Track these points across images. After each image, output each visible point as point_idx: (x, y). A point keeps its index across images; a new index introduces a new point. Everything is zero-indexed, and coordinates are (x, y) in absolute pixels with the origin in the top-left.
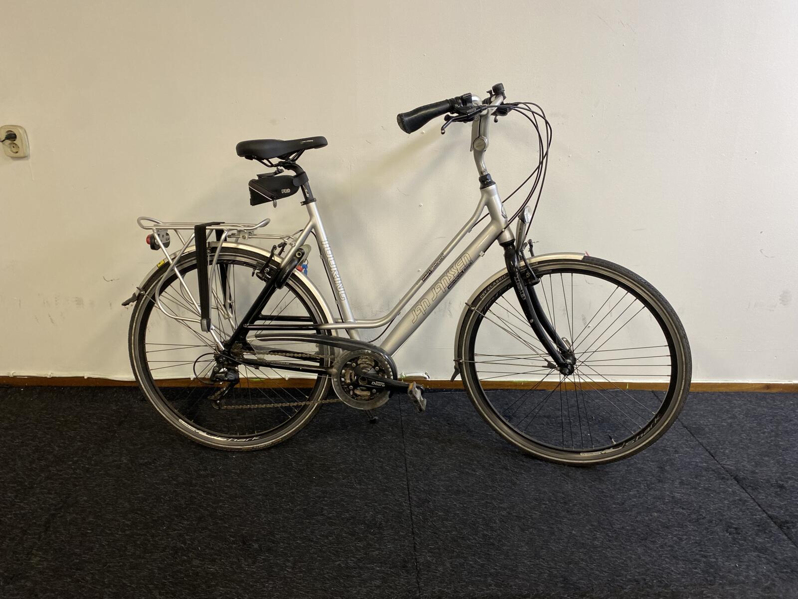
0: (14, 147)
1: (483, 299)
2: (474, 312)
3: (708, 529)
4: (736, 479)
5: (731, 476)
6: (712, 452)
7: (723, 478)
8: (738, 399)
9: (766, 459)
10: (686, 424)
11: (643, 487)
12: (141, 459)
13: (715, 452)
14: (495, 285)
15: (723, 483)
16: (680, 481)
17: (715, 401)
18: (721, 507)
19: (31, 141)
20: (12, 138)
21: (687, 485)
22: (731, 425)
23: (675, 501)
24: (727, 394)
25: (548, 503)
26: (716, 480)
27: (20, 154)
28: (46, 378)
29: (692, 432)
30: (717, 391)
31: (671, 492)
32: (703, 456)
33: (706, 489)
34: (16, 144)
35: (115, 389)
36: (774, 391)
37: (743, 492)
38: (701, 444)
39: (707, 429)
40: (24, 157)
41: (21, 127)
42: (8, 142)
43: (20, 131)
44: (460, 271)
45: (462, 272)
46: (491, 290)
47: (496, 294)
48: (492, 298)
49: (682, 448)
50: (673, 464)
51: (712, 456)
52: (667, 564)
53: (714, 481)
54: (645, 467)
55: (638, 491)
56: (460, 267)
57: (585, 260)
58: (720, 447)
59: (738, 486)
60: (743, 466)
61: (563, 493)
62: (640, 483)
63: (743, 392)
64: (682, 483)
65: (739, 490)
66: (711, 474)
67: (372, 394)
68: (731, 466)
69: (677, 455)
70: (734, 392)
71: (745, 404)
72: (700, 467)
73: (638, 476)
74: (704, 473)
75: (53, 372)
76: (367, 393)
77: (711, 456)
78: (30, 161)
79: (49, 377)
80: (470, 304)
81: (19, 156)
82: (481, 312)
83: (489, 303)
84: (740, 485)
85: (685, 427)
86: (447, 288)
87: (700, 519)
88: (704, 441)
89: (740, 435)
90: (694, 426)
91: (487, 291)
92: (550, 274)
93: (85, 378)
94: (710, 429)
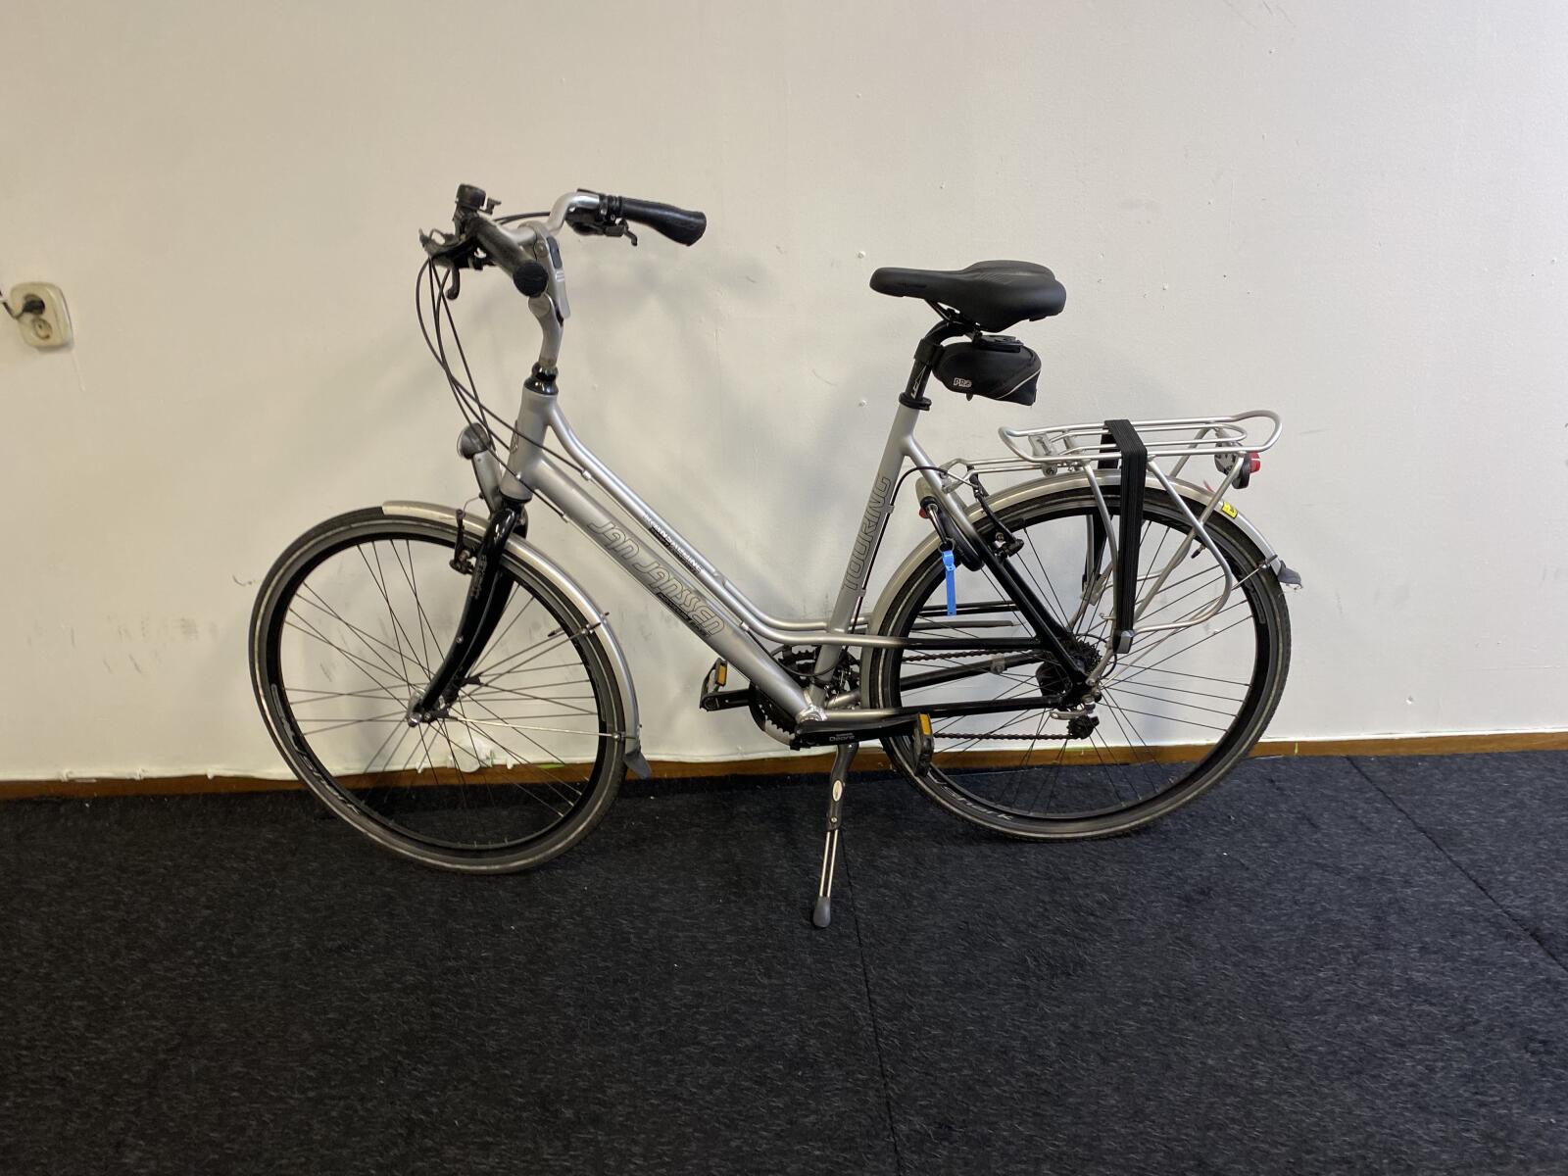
0: (40, 327)
3: (1487, 1045)
4: (1534, 935)
5: (1526, 930)
6: (1480, 880)
7: (1508, 936)
8: (1525, 766)
10: (1422, 823)
11: (1344, 960)
12: (329, 940)
13: (1489, 882)
15: (1509, 946)
16: (1420, 945)
17: (1478, 771)
18: (1509, 996)
19: (74, 313)
20: (36, 308)
21: (1435, 953)
22: (1514, 822)
23: (1416, 990)
24: (1501, 757)
25: (1151, 1001)
26: (1495, 940)
27: (55, 339)
28: (132, 780)
29: (1438, 840)
30: (1482, 752)
31: (1405, 970)
32: (1462, 891)
33: (1476, 961)
34: (44, 322)
35: (268, 797)
37: (1551, 964)
38: (1457, 865)
39: (1466, 834)
40: (64, 346)
41: (51, 286)
42: (28, 317)
43: (52, 294)
49: (1419, 874)
50: (1402, 909)
51: (1483, 890)
52: (1406, 1122)
53: (1491, 943)
54: (1345, 917)
55: (1334, 969)
58: (1498, 869)
59: (1541, 951)
60: (1548, 908)
61: (1182, 980)
62: (1338, 953)
63: (1535, 752)
64: (1424, 949)
65: (1543, 960)
66: (1484, 929)
68: (1524, 909)
69: (1409, 891)
70: (1517, 753)
71: (1540, 778)
72: (1459, 913)
73: (1333, 937)
74: (1469, 926)
75: (145, 769)
77: (1479, 889)
78: (74, 351)
79: (137, 778)
81: (50, 342)
84: (1545, 949)
85: (1421, 830)
87: (1468, 1024)
88: (1464, 859)
89: (1535, 842)
90: (1439, 828)
93: (210, 777)
94: (1472, 832)
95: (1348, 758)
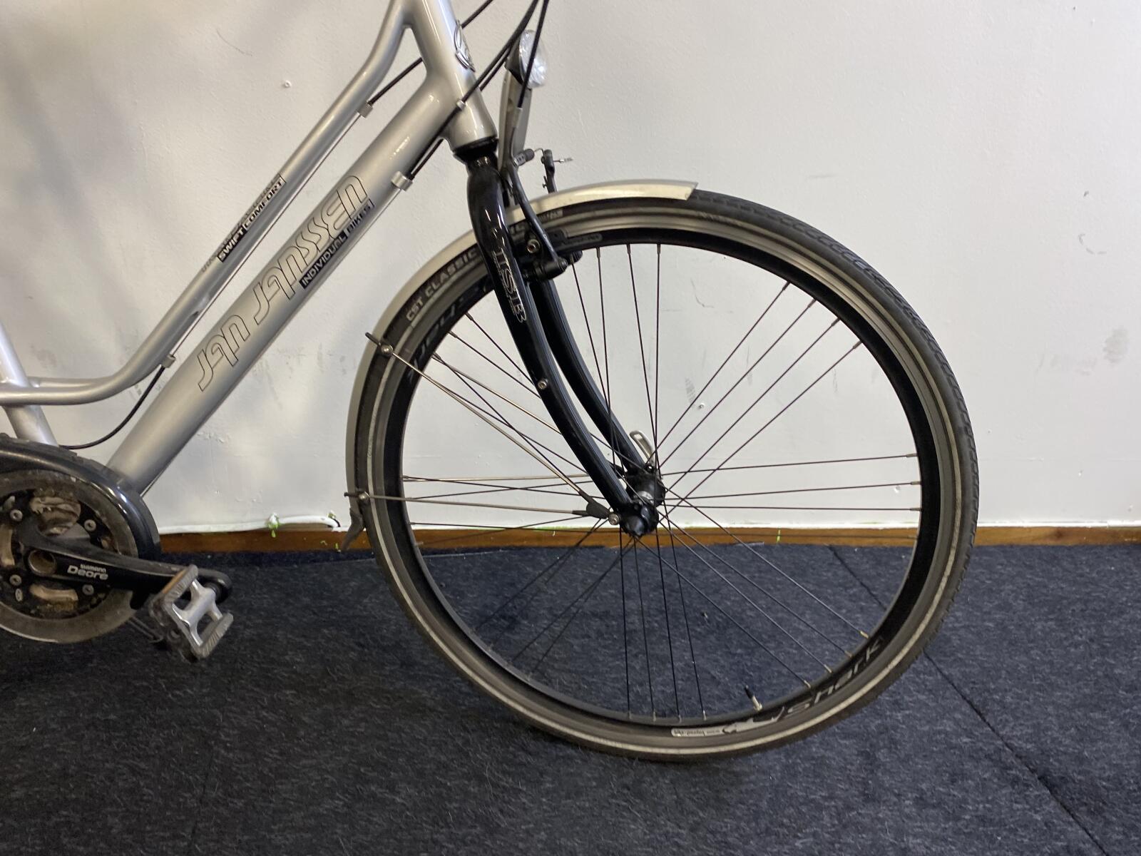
1: (414, 324)
2: (392, 361)
4: (1044, 779)
5: (1033, 771)
7: (1015, 781)
9: (1097, 715)
11: (826, 818)
13: (985, 703)
14: (446, 281)
15: (1018, 796)
16: (916, 795)
21: (934, 807)
22: (1003, 627)
26: (1001, 787)
32: (957, 716)
33: (983, 820)
36: (1070, 542)
37: (1069, 823)
44: (335, 233)
45: (342, 234)
46: (436, 295)
47: (449, 310)
48: (438, 322)
49: (909, 692)
50: (893, 742)
51: (979, 714)
53: (996, 791)
54: (828, 754)
55: (815, 835)
56: (336, 220)
57: (699, 202)
58: (992, 686)
59: (1053, 803)
60: (1053, 740)
62: (820, 808)
63: (1012, 546)
64: (921, 802)
65: (1059, 818)
66: (985, 769)
67: (83, 599)
68: (1027, 741)
69: (899, 716)
70: (995, 547)
71: (1021, 575)
72: (956, 747)
73: (814, 783)
74: (968, 766)
76: (69, 595)
77: (975, 713)
80: (379, 337)
82: (412, 362)
83: (433, 335)
84: (1057, 800)
86: (297, 285)
88: (954, 672)
89: (1027, 652)
91: (426, 299)
92: (597, 246)
95: (831, 548)
